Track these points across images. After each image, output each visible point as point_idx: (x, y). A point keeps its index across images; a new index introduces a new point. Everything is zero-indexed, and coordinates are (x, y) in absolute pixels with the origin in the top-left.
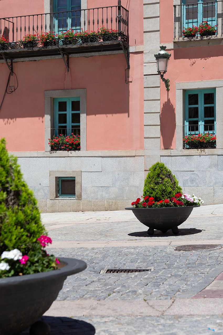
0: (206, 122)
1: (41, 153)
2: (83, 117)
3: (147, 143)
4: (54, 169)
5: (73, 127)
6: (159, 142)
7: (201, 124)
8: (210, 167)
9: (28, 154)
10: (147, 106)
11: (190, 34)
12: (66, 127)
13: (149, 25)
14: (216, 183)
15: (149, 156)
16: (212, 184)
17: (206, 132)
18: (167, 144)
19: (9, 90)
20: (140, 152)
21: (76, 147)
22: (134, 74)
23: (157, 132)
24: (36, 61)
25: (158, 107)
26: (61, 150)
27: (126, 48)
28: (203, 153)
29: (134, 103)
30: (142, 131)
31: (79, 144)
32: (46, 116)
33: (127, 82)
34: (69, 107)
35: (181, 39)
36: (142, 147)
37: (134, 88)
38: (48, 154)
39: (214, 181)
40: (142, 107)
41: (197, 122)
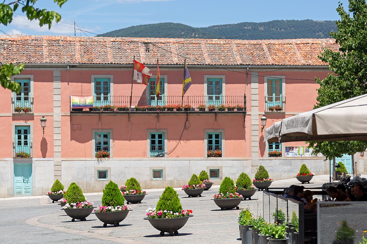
0: (276, 146)
1: (202, 158)
2: (223, 142)
3: (253, 154)
4: (209, 166)
5: (215, 146)
6: (259, 154)
7: (274, 146)
8: (279, 164)
9: (196, 158)
10: (253, 138)
11: (271, 109)
12: (212, 146)
13: (254, 103)
14: (281, 171)
15: (254, 160)
16: (280, 172)
17: (276, 150)
18: (262, 154)
19: (185, 128)
20: (250, 158)
21: (220, 155)
22: (247, 124)
23: (257, 149)
24: (199, 115)
25: (258, 138)
26: (212, 157)
27: (245, 113)
28: (277, 159)
29: (247, 136)
30: (251, 149)
31: (221, 154)
32: (205, 140)
33: (244, 127)
34: (214, 137)
35: (268, 111)
36: (251, 156)
37: (247, 130)
38: (206, 159)
39: (281, 170)
40: (251, 138)
41: (272, 146)
